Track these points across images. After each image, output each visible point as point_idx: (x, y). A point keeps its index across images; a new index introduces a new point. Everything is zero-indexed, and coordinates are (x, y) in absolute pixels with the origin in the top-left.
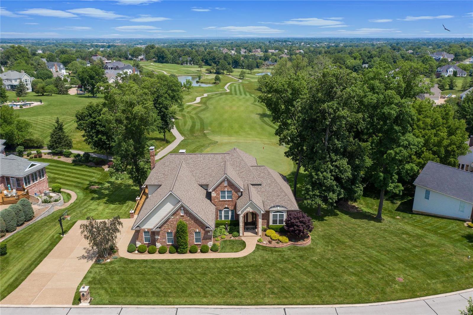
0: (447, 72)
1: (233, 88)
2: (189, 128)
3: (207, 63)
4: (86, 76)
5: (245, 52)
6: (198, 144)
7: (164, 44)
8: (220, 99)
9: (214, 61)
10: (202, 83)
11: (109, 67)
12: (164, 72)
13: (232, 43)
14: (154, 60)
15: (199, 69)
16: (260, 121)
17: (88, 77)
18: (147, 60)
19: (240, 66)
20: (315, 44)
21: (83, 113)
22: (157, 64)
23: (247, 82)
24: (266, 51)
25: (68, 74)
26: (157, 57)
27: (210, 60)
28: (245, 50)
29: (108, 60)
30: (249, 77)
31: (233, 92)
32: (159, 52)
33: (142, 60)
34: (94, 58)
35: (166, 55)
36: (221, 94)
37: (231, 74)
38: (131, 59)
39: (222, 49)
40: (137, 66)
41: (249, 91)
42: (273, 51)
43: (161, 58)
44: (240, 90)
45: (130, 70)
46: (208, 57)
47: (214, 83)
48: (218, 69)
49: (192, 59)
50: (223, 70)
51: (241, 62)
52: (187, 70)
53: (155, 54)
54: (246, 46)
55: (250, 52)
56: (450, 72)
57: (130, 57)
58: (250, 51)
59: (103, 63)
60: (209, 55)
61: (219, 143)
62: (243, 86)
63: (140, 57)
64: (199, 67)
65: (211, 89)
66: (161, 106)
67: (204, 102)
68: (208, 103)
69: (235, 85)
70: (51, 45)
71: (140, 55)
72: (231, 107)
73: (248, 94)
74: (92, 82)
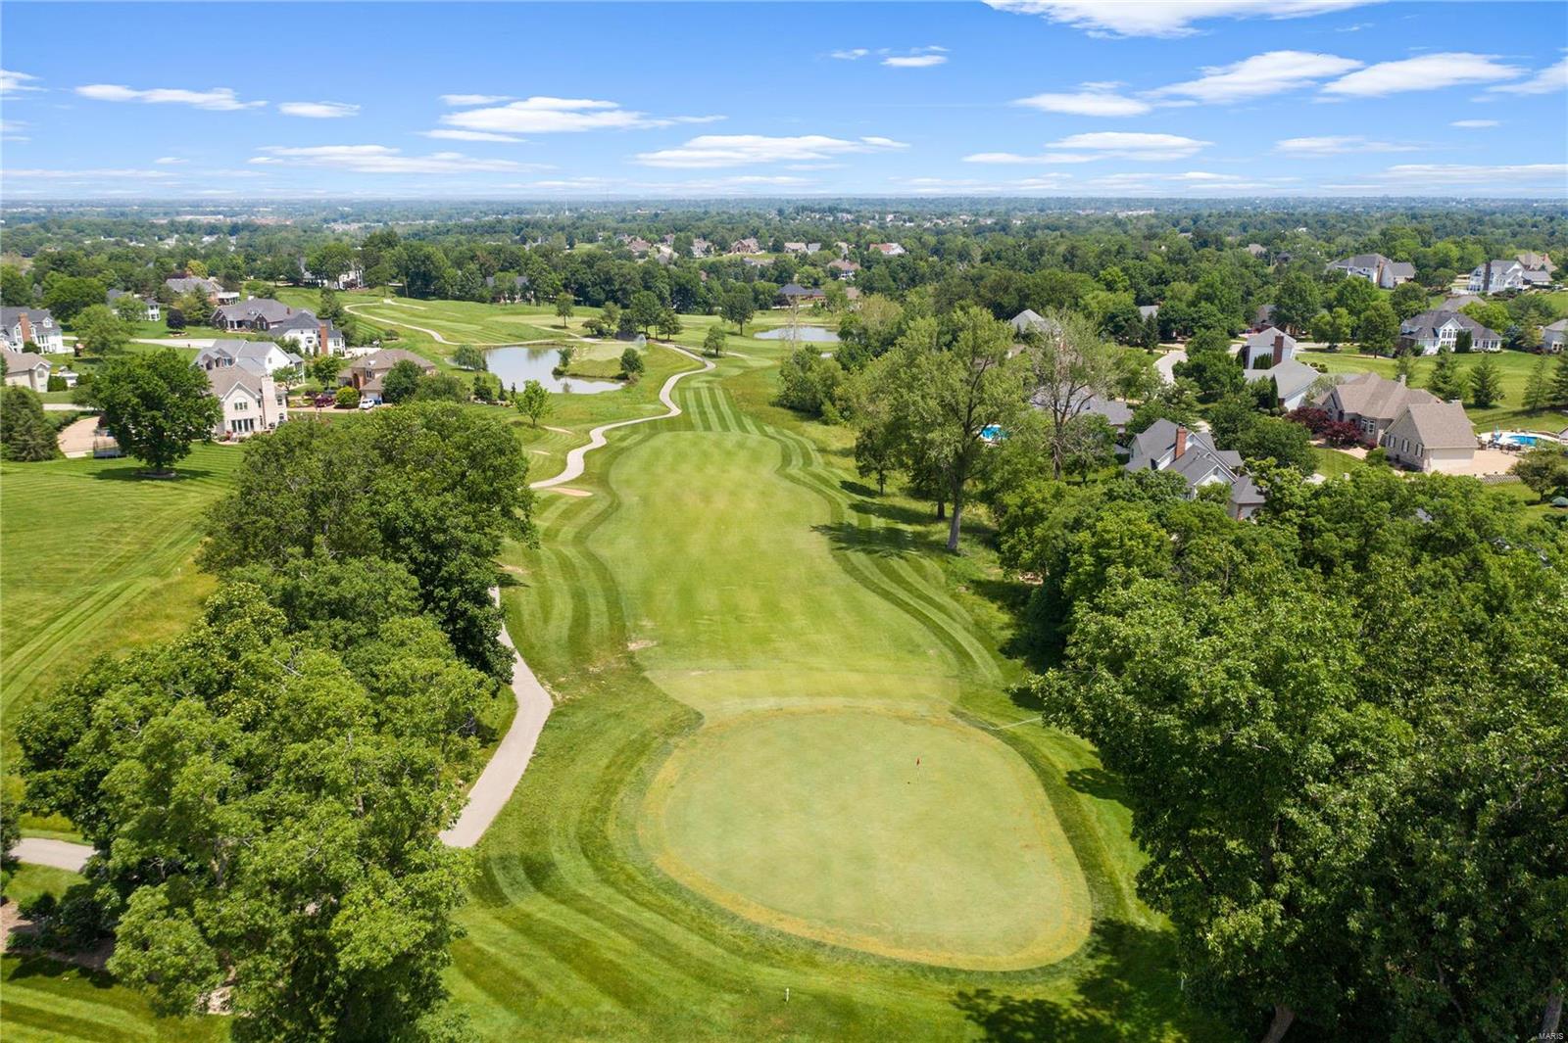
0: (1436, 335)
1: (690, 395)
2: (565, 633)
3: (584, 297)
4: (126, 393)
5: (707, 251)
6: (617, 733)
7: (425, 218)
8: (657, 454)
9: (607, 288)
10: (575, 376)
11: (230, 318)
12: (433, 333)
13: (656, 215)
14: (396, 284)
15: (560, 321)
16: (836, 567)
17: (135, 400)
18: (371, 286)
19: (697, 303)
20: (930, 220)
21: (54, 727)
22: (407, 303)
23: (736, 372)
24: (777, 248)
25: (72, 350)
26: (407, 275)
27: (594, 284)
28: (705, 245)
29: (227, 289)
30: (738, 349)
31: (696, 418)
32: (414, 259)
33: (350, 285)
34: (174, 284)
35: (436, 268)
36: (655, 427)
37: (672, 337)
38: (311, 285)
39: (627, 239)
40: (333, 316)
41: (752, 409)
42: (801, 246)
43: (421, 282)
44: (716, 406)
45: (308, 333)
46: (586, 276)
47: (622, 378)
48: (628, 321)
49: (532, 282)
50: (647, 324)
51: (703, 291)
52: (517, 326)
53: (398, 266)
54: (706, 225)
55: (724, 249)
56: (1444, 336)
57: (308, 276)
58: (724, 247)
59: (205, 305)
60: (591, 267)
61: (707, 723)
62: (726, 390)
63: (343, 278)
64: (559, 315)
65: (612, 407)
66: (456, 591)
67: (597, 475)
68: (615, 476)
69: (694, 384)
70: (29, 226)
71: (345, 269)
72: (706, 498)
73: (748, 422)
74: (154, 418)
